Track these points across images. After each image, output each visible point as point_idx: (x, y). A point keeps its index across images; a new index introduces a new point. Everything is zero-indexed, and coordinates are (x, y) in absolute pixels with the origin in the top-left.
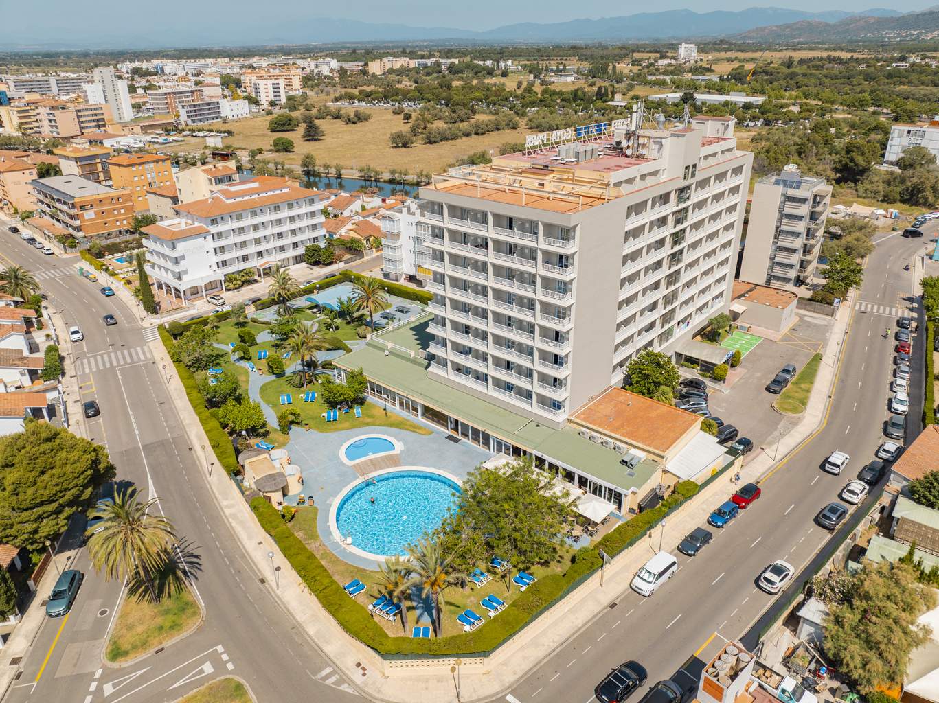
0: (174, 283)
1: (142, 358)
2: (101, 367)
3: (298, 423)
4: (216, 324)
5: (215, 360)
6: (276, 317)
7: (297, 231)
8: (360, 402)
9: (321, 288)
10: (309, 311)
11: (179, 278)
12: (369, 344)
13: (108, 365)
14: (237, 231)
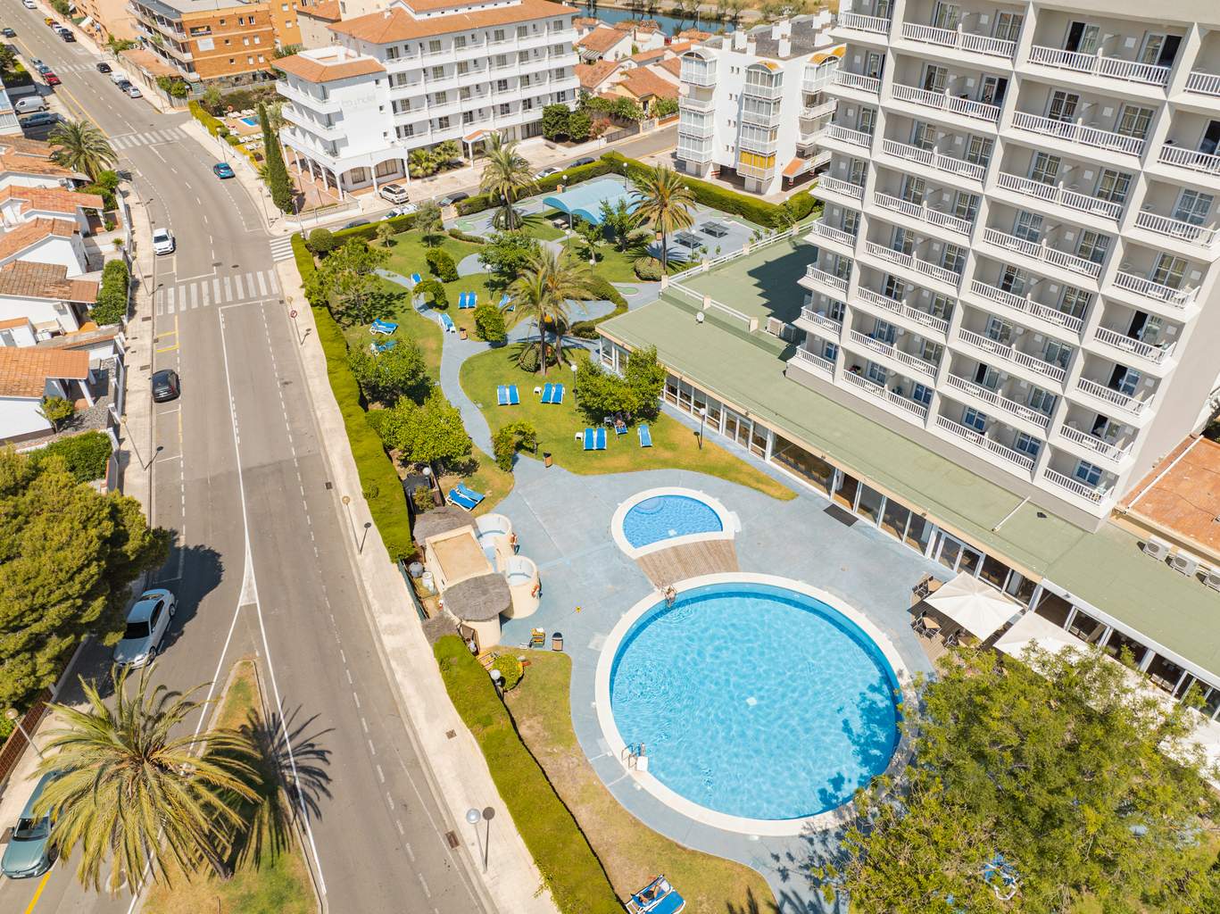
0: (325, 160)
1: (264, 292)
2: (195, 305)
3: (532, 451)
4: (390, 237)
5: (384, 304)
6: (492, 230)
7: (532, 79)
8: (649, 414)
9: (568, 183)
10: (549, 223)
11: (334, 153)
12: (664, 296)
13: (206, 302)
14: (431, 72)
